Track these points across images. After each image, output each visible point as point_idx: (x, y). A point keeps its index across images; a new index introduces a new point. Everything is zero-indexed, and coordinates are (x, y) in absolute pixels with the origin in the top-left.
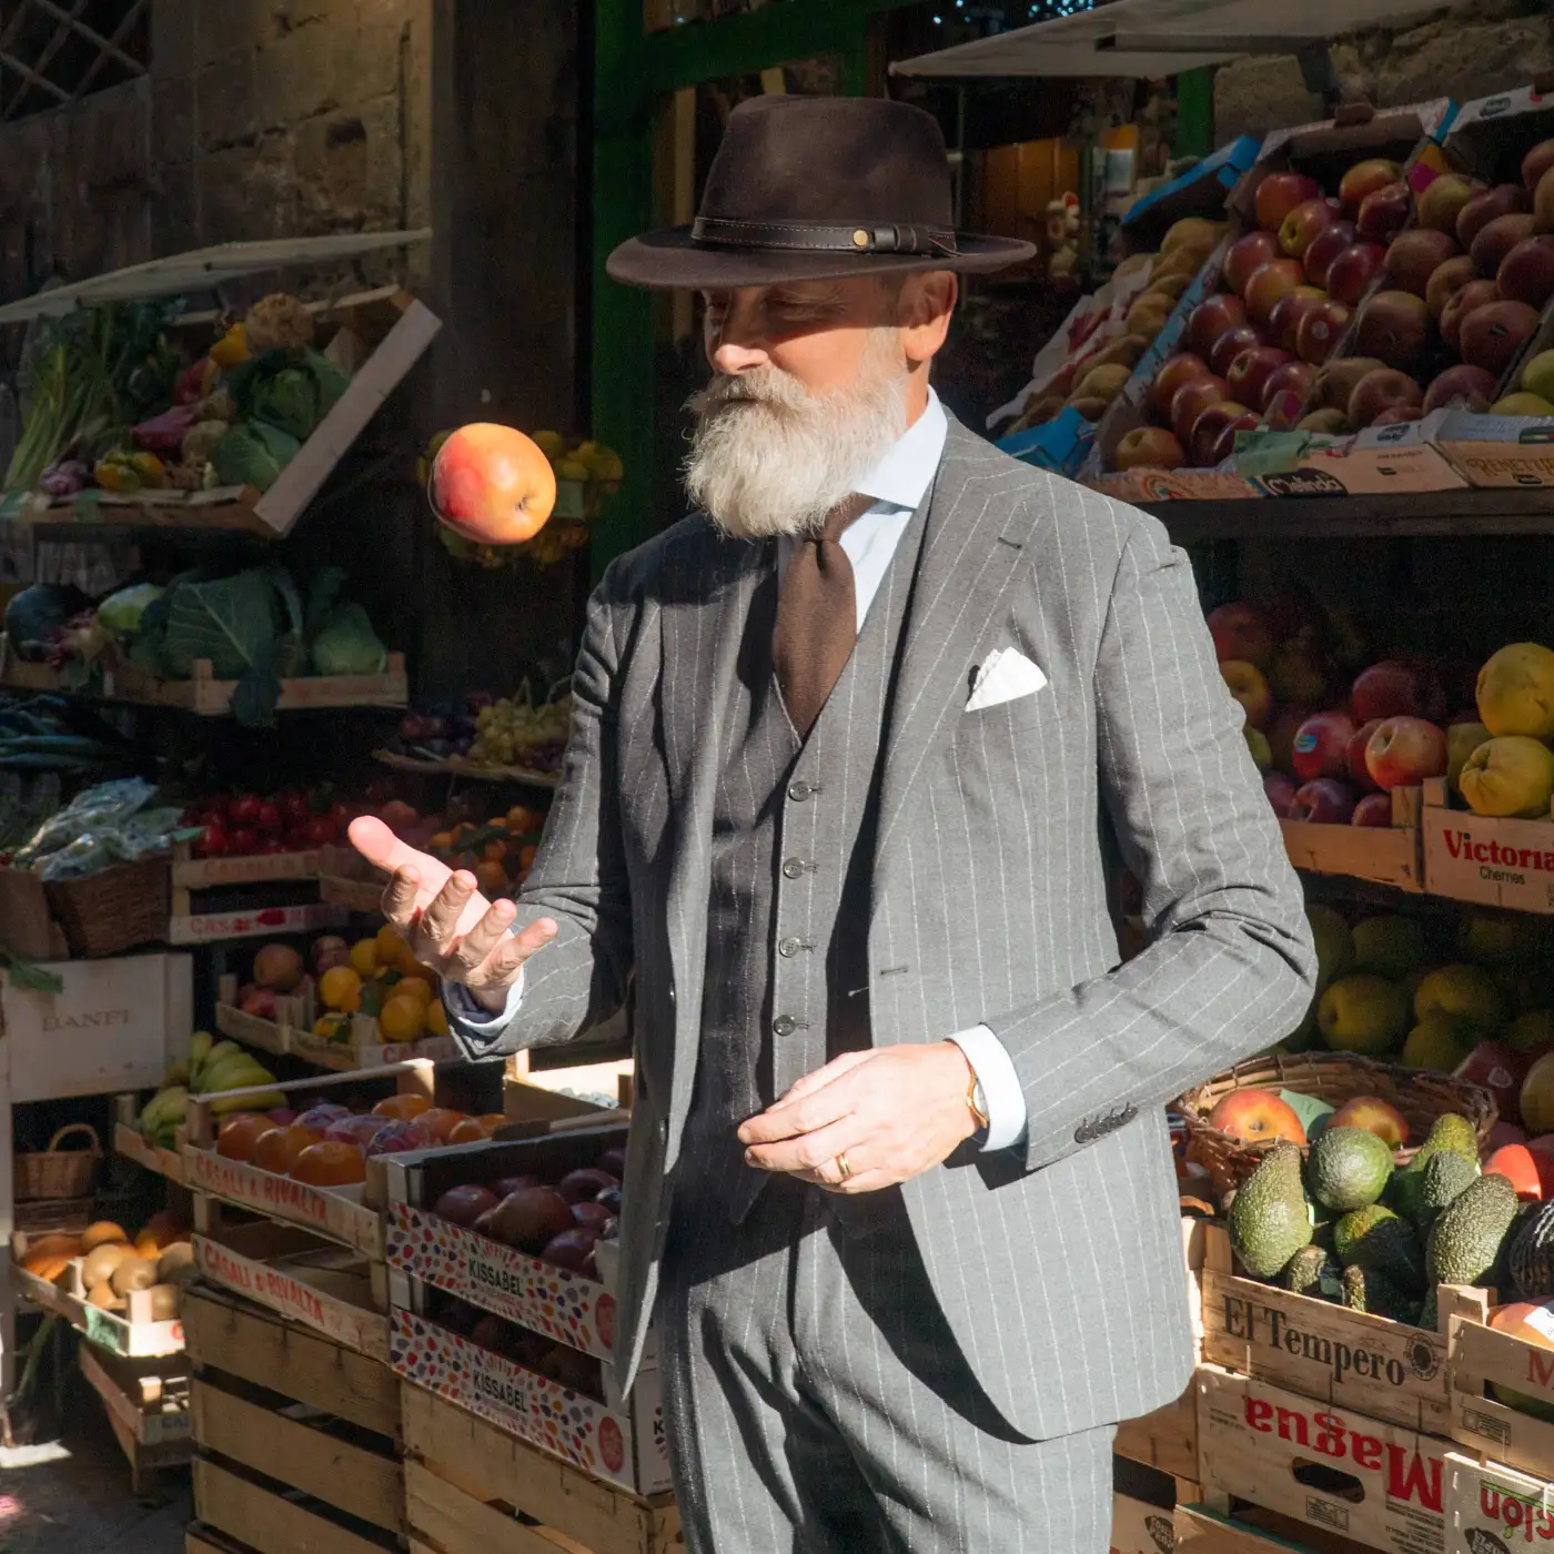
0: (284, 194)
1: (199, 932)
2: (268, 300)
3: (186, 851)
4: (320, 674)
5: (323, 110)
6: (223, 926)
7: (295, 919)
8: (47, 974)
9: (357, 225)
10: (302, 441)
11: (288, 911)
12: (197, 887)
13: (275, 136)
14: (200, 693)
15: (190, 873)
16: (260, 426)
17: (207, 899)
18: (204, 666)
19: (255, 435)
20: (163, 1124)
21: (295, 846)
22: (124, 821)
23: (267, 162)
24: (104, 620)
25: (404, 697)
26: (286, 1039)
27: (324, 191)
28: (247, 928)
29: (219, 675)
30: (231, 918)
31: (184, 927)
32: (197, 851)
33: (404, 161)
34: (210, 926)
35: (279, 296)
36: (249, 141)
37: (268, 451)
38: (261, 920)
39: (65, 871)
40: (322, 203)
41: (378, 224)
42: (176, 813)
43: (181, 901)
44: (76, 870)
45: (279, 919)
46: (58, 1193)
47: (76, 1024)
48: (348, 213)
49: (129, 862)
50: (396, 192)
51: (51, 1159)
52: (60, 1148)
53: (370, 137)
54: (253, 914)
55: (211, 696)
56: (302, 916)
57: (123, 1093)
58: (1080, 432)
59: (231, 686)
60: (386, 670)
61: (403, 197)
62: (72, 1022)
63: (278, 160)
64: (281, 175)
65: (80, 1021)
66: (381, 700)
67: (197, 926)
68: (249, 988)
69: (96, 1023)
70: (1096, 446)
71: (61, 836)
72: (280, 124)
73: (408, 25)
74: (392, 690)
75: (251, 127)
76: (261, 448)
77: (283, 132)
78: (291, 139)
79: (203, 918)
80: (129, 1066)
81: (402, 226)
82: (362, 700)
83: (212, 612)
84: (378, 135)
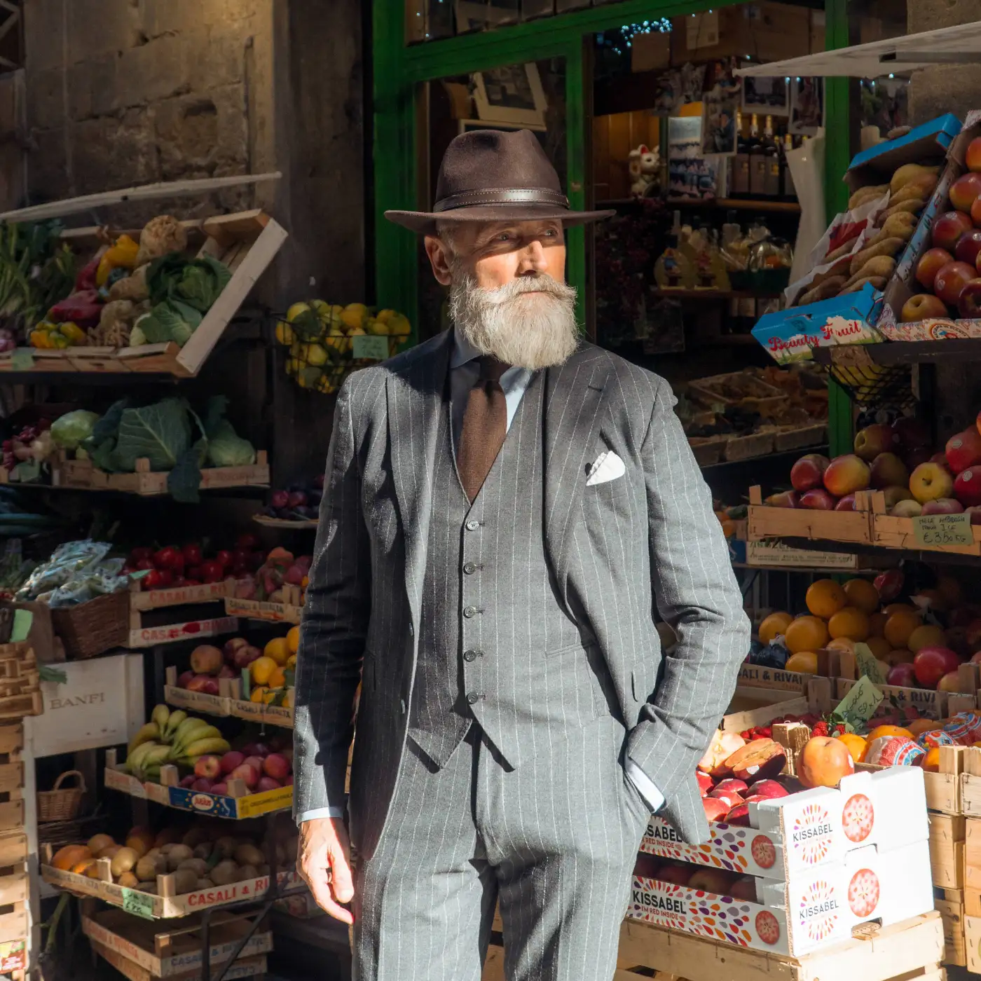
0: (145, 149)
1: (148, 639)
2: (157, 220)
3: (138, 586)
4: (214, 466)
5: (178, 94)
6: (162, 635)
7: (206, 628)
8: (54, 671)
9: (210, 171)
10: (204, 313)
11: (202, 623)
12: (145, 609)
13: (137, 110)
14: (143, 480)
15: (141, 600)
16: (177, 304)
17: (152, 618)
18: (144, 463)
19: (175, 310)
20: (149, 766)
21: (202, 580)
22: (94, 568)
23: (128, 127)
24: (55, 435)
25: (267, 480)
26: (227, 706)
27: (179, 147)
28: (177, 635)
29: (154, 469)
30: (167, 629)
31: (138, 637)
32: (145, 586)
33: (249, 127)
34: (154, 635)
35: (166, 217)
36: (113, 114)
37: (183, 319)
38: (185, 629)
39: (62, 602)
40: (178, 155)
41: (227, 169)
42: (121, 561)
43: (136, 619)
44: (71, 601)
45: (196, 629)
46: (59, 818)
47: (72, 705)
48: (201, 161)
49: (109, 594)
50: (244, 148)
51: (55, 795)
52: (61, 787)
53: (220, 111)
54: (180, 626)
55: (150, 484)
56: (210, 625)
57: (109, 748)
58: (875, 298)
59: (164, 475)
60: (256, 462)
61: (250, 151)
62: (69, 702)
63: (139, 126)
64: (143, 137)
65: (74, 701)
66: (252, 482)
67: (146, 635)
68: (187, 675)
69: (84, 702)
70: (888, 306)
71: (55, 579)
72: (143, 103)
73: (252, 39)
74: (260, 476)
75: (115, 104)
76: (178, 317)
77: (144, 108)
78: (151, 113)
79: (150, 630)
80: (104, 730)
81: (248, 171)
82: (241, 483)
83: (148, 428)
84: (225, 110)
